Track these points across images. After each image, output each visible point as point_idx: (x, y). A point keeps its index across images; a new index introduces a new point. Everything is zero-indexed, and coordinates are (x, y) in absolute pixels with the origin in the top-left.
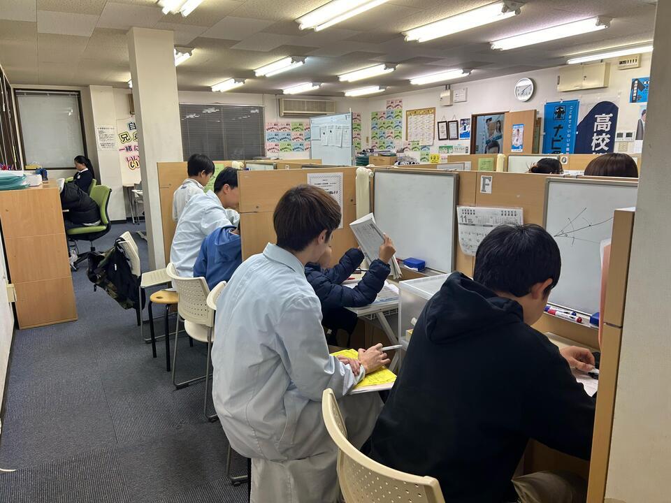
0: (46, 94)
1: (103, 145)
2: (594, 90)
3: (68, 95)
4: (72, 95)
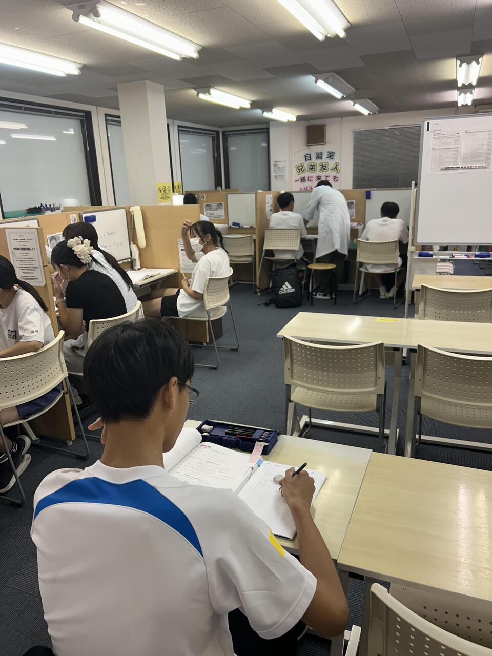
0: (244, 134)
1: (276, 177)
3: (260, 132)
4: (264, 132)
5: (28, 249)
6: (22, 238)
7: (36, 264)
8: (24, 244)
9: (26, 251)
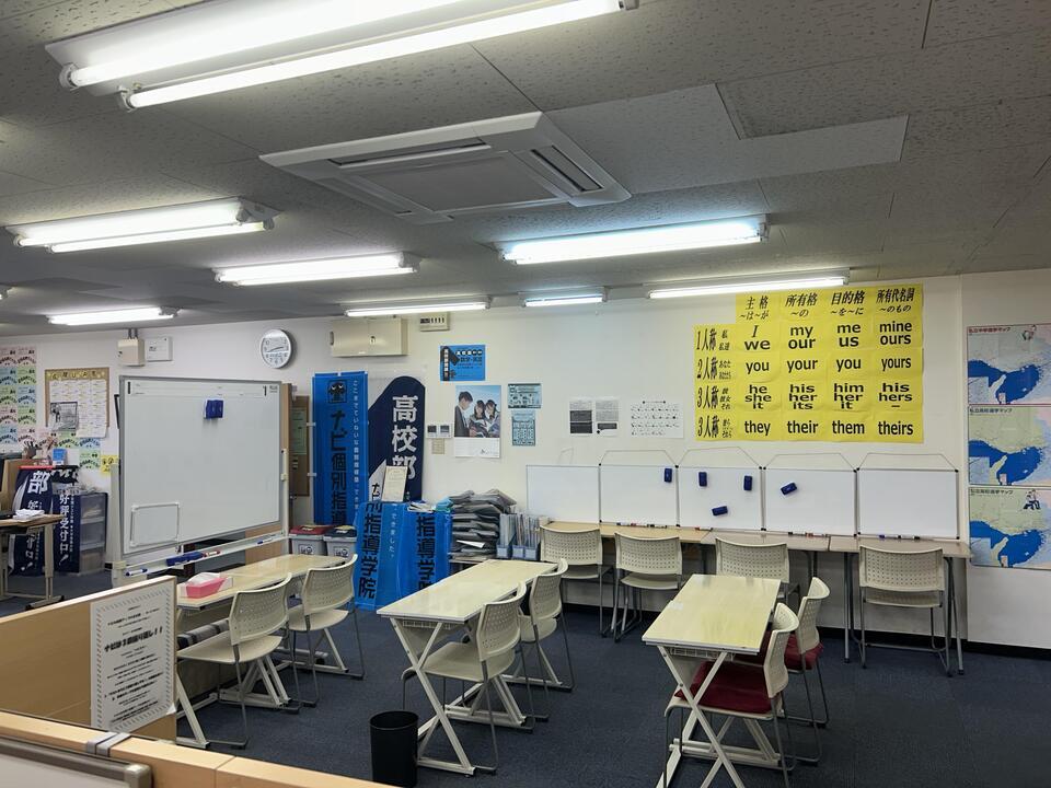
2: (387, 359)
5: (147, 635)
6: (135, 612)
7: (156, 667)
8: (136, 626)
9: (140, 643)
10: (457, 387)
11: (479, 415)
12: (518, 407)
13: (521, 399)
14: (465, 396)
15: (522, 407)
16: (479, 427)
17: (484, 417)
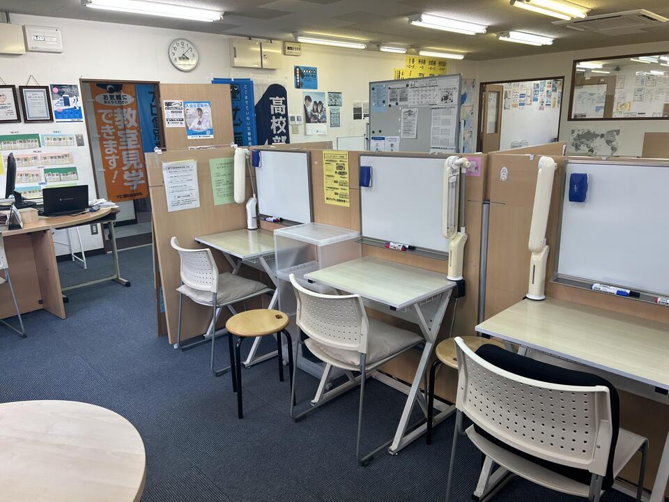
10: (304, 93)
11: (315, 110)
12: (332, 105)
13: (333, 100)
14: (308, 98)
15: (335, 105)
16: (315, 117)
17: (317, 111)
